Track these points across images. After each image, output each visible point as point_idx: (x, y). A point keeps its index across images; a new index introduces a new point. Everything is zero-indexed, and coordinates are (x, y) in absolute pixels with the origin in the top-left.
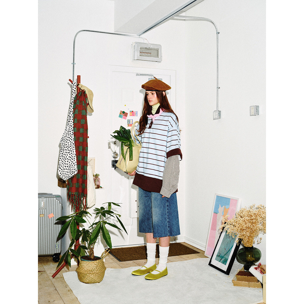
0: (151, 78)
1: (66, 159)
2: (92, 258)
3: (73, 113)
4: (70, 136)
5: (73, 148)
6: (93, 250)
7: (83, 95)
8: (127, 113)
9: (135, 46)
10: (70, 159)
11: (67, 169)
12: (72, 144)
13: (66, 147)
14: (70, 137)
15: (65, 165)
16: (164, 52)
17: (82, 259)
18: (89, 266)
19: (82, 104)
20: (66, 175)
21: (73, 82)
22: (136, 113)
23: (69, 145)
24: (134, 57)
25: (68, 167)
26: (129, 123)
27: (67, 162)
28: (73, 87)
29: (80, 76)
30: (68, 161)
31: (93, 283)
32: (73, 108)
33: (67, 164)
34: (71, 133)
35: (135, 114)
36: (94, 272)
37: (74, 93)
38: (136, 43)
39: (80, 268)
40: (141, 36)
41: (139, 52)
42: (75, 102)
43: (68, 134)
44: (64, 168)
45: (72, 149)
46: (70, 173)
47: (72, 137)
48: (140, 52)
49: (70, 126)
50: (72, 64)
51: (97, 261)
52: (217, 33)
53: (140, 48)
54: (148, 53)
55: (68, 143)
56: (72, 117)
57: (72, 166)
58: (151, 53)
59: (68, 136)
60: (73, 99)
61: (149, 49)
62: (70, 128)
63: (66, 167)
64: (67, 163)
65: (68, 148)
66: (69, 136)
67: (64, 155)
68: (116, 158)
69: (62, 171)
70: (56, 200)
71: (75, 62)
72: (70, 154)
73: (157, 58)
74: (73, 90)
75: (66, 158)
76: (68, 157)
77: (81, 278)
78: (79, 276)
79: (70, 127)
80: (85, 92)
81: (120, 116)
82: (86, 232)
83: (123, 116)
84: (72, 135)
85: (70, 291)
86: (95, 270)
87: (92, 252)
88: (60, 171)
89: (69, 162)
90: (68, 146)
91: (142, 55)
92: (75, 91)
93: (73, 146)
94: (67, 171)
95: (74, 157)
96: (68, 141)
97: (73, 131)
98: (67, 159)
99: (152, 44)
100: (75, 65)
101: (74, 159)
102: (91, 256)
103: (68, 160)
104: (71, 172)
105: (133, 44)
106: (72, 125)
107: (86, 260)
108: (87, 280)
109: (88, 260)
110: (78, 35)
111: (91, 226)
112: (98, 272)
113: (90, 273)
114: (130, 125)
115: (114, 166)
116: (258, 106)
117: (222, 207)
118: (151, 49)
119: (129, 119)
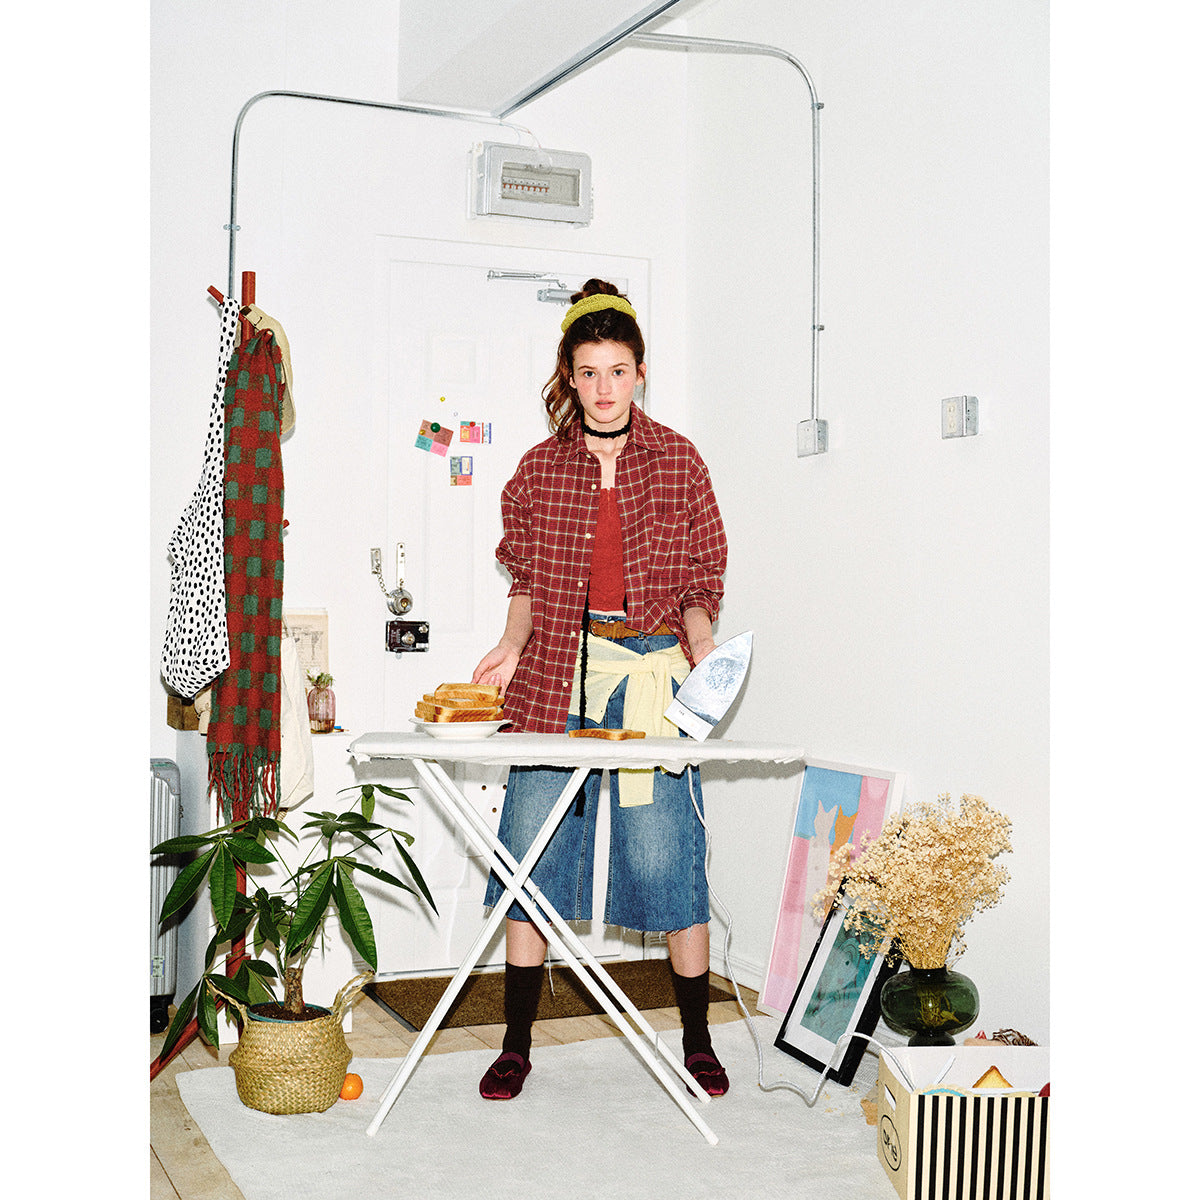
0: (550, 291)
1: (188, 611)
2: (295, 1009)
3: (221, 426)
4: (208, 518)
5: (215, 565)
6: (299, 980)
7: (264, 352)
8: (449, 431)
9: (481, 158)
10: (202, 610)
11: (187, 652)
12: (212, 550)
13: (191, 563)
14: (205, 520)
15: (181, 636)
16: (600, 185)
17: (256, 1016)
18: (284, 1043)
19: (260, 388)
20: (184, 675)
21: (225, 299)
22: (486, 429)
23: (200, 554)
24: (479, 204)
25: (193, 643)
26: (457, 470)
27: (188, 621)
28: (225, 319)
29: (253, 274)
30: (192, 620)
31: (298, 1113)
32: (222, 406)
33: (187, 631)
34: (213, 508)
35: (483, 436)
36: (302, 1067)
37: (228, 342)
38: (489, 146)
39: (246, 1049)
40: (506, 119)
41: (500, 183)
42: (231, 379)
43: (200, 511)
44: (179, 646)
45: (210, 573)
46: (199, 669)
47: (213, 523)
48: (505, 184)
49: (210, 476)
50: (225, 227)
51: (316, 1023)
52: (813, 108)
53: (504, 168)
54: (535, 187)
55: (198, 546)
56: (219, 441)
58: (547, 189)
59: (199, 518)
60: (225, 368)
61: (540, 171)
62: (209, 487)
63: (183, 641)
64: (188, 626)
65: (195, 568)
66: (203, 519)
67: (182, 593)
68: (401, 613)
69: (171, 658)
70: (157, 780)
71: (238, 221)
72: (202, 592)
73: (573, 208)
74: (225, 330)
75: (186, 607)
76: (193, 603)
77: (248, 1091)
78: (240, 1083)
79: (208, 483)
80: (272, 337)
81: (421, 443)
82: (269, 905)
83: (433, 443)
84: (215, 513)
85: (200, 1142)
86: (307, 1058)
87: (294, 981)
88: (165, 659)
89: (198, 625)
90: (196, 560)
91: (510, 196)
92: (231, 334)
93: (216, 559)
94: (187, 657)
95: (216, 603)
96: (199, 540)
97: (220, 499)
98: (191, 610)
99: (552, 152)
100: (238, 235)
101: (214, 612)
102: (291, 1004)
103: (193, 614)
104: (199, 663)
105: (474, 152)
106: (216, 472)
107: (271, 1017)
108: (275, 1100)
109: (277, 1018)
110: (251, 110)
111: (293, 878)
112: (319, 1066)
113: (286, 1071)
114: (461, 476)
115: (394, 646)
116: (974, 400)
117: (827, 809)
118: (549, 172)
119: (459, 455)
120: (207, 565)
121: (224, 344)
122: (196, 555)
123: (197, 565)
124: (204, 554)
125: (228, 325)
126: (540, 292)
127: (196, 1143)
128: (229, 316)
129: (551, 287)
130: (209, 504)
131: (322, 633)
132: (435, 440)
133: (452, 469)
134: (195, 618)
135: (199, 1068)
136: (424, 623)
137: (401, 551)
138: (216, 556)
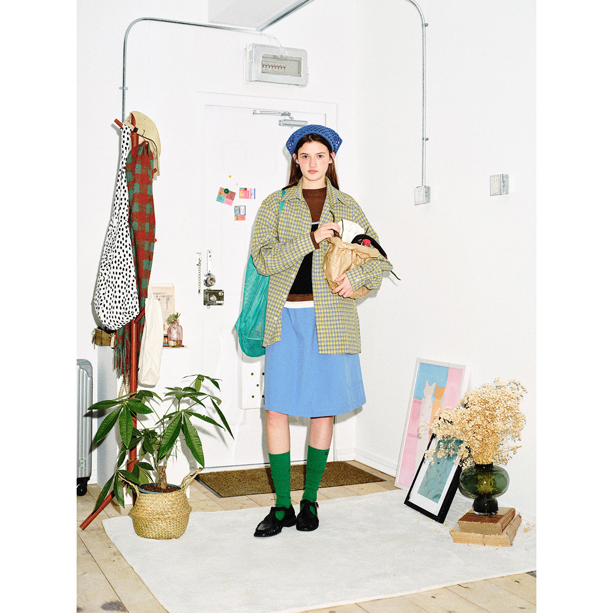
0: (285, 120)
1: (117, 287)
2: (163, 487)
3: (125, 191)
4: (123, 239)
5: (129, 263)
6: (164, 472)
8: (234, 193)
9: (251, 52)
10: (124, 286)
11: (119, 308)
12: (127, 255)
13: (115, 262)
14: (122, 240)
15: (114, 299)
16: (311, 66)
17: (143, 490)
18: (158, 504)
20: (117, 319)
21: (123, 126)
22: (253, 191)
23: (120, 257)
24: (250, 76)
25: (121, 303)
26: (238, 212)
27: (117, 292)
28: (124, 136)
31: (165, 539)
32: (125, 181)
33: (118, 297)
34: (125, 234)
35: (251, 195)
36: (167, 516)
37: (126, 148)
38: (255, 46)
39: (138, 507)
40: (264, 32)
41: (261, 64)
42: (129, 168)
43: (118, 235)
44: (113, 304)
45: (127, 267)
46: (126, 316)
47: (126, 241)
48: (263, 66)
49: (121, 217)
50: (120, 88)
51: (174, 494)
52: (423, 25)
53: (263, 57)
54: (279, 67)
55: (119, 253)
56: (125, 199)
57: (127, 301)
58: (284, 68)
59: (118, 239)
60: (125, 162)
61: (282, 58)
62: (122, 223)
63: (116, 302)
64: (118, 294)
65: (119, 265)
66: (120, 240)
67: (112, 277)
68: (210, 286)
69: (107, 311)
70: (81, 370)
71: (127, 85)
72: (123, 277)
73: (297, 78)
74: (124, 142)
75: (115, 285)
76: (119, 282)
77: (140, 528)
78: (135, 524)
79: (121, 221)
80: (148, 145)
81: (219, 199)
84: (126, 236)
85: (117, 554)
86: (169, 511)
87: (162, 473)
88: (103, 311)
89: (123, 293)
90: (119, 261)
91: (266, 71)
92: (127, 144)
93: (130, 260)
94: (119, 310)
95: (131, 282)
96: (119, 250)
97: (128, 229)
98: (119, 286)
99: (287, 49)
100: (126, 92)
101: (131, 287)
102: (161, 484)
103: (120, 288)
104: (126, 313)
105: (248, 49)
106: (125, 215)
107: (151, 491)
108: (154, 533)
109: (154, 491)
110: (132, 28)
111: (161, 421)
112: (176, 515)
113: (159, 519)
114: (240, 217)
115: (207, 302)
116: (507, 176)
117: (430, 385)
118: (286, 59)
119: (239, 205)
120: (125, 263)
121: (124, 149)
122: (118, 258)
123: (119, 263)
124: (123, 257)
125: (125, 139)
126: (280, 121)
127: (115, 554)
128: (126, 135)
129: (286, 119)
130: (122, 232)
131: (171, 296)
132: (226, 198)
133: (235, 212)
134: (121, 290)
135: (113, 517)
136: (221, 291)
137: (209, 254)
138: (129, 258)
